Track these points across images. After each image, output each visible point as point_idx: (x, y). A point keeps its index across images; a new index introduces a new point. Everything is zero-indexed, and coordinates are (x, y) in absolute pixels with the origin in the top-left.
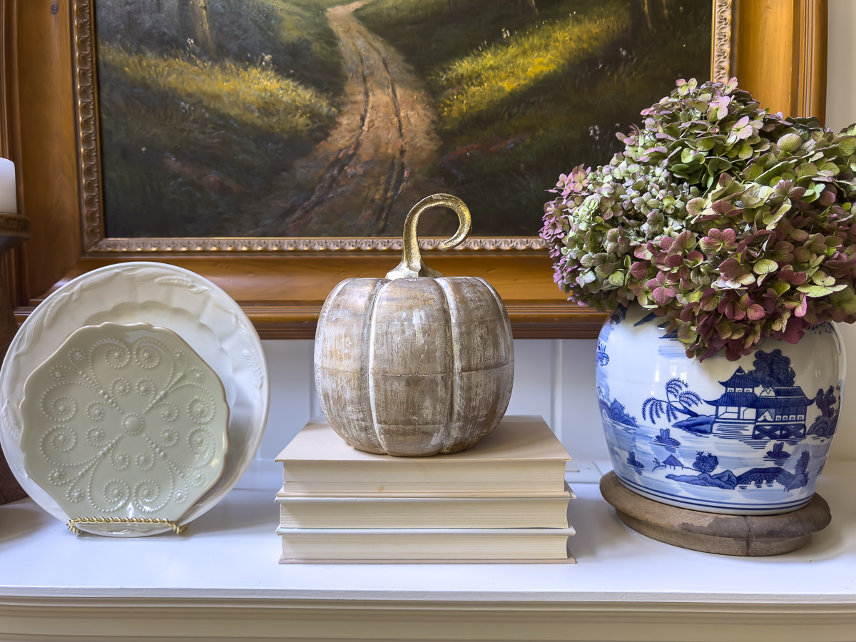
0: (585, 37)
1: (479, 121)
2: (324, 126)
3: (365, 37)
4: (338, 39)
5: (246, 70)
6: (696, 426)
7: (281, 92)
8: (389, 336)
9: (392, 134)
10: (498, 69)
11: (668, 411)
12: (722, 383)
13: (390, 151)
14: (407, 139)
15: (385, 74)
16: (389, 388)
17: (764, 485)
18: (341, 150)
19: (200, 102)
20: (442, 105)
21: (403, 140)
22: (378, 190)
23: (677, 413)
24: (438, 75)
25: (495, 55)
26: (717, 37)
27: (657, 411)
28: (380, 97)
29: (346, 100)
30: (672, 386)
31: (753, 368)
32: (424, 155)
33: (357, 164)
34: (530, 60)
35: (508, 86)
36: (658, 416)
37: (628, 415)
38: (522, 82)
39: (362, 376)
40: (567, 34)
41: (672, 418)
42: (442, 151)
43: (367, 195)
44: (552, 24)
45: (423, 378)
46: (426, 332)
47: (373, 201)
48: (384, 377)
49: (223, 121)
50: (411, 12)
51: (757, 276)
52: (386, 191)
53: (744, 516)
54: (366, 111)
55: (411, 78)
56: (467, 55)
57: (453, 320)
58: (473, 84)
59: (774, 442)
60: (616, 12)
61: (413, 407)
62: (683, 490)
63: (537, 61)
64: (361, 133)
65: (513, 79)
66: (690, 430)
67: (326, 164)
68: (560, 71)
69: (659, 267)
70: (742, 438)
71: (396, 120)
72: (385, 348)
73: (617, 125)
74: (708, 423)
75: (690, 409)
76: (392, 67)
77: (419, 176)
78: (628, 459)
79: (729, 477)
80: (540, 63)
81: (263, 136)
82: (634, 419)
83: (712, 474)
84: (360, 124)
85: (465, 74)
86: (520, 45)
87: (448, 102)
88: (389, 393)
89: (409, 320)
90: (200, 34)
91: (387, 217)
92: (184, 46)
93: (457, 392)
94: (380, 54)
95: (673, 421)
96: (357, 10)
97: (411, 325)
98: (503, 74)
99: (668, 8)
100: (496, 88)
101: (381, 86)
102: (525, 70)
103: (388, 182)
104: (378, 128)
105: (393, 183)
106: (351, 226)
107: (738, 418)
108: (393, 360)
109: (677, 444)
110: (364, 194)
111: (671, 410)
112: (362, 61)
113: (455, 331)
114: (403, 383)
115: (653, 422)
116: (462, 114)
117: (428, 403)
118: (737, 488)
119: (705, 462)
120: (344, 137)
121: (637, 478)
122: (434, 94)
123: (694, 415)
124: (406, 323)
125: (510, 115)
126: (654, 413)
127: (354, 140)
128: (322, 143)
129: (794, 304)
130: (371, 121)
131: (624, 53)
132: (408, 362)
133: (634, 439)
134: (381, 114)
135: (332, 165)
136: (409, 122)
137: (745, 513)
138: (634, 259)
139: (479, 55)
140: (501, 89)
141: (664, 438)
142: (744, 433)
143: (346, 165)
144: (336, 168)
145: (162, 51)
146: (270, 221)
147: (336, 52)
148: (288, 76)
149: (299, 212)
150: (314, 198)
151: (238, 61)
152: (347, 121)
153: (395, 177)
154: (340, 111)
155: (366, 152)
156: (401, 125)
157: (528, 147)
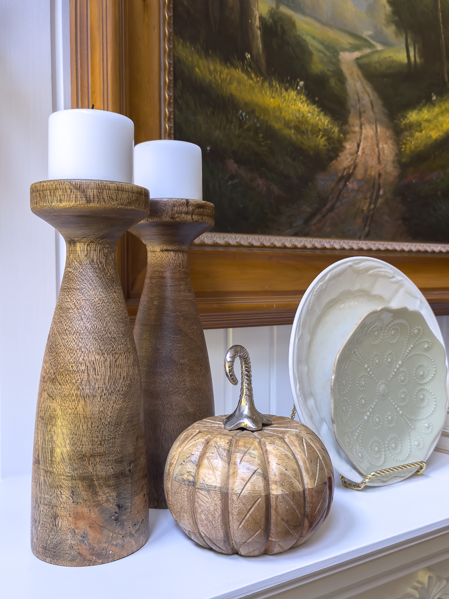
2: (336, 148)
3: (361, 82)
4: (346, 79)
5: (286, 90)
7: (309, 115)
9: (375, 160)
10: (429, 122)
13: (373, 173)
14: (383, 166)
15: (371, 113)
18: (345, 169)
19: (253, 112)
20: (401, 143)
21: (380, 166)
22: (366, 203)
24: (400, 120)
25: (429, 111)
28: (368, 131)
29: (349, 129)
32: (391, 179)
33: (354, 181)
34: (445, 119)
35: (435, 135)
38: (440, 134)
42: (401, 176)
43: (359, 207)
47: (362, 211)
49: (270, 133)
50: (387, 68)
52: (370, 204)
54: (360, 140)
55: (385, 119)
56: (415, 108)
58: (417, 130)
64: (357, 157)
65: (436, 130)
67: (336, 179)
71: (376, 150)
76: (376, 109)
77: (388, 195)
81: (297, 151)
84: (357, 150)
85: (413, 122)
86: (441, 107)
87: (405, 141)
90: (255, 51)
91: (370, 225)
92: (242, 59)
94: (369, 97)
96: (357, 59)
98: (432, 126)
100: (428, 135)
101: (370, 122)
102: (442, 125)
103: (371, 198)
104: (367, 154)
105: (374, 197)
106: (350, 230)
110: (358, 205)
112: (359, 100)
116: (411, 152)
120: (347, 159)
122: (398, 132)
125: (434, 156)
127: (352, 162)
128: (334, 161)
130: (363, 149)
134: (369, 144)
135: (340, 180)
136: (384, 152)
139: (420, 110)
140: (430, 137)
143: (348, 181)
144: (342, 183)
145: (227, 60)
146: (300, 222)
147: (344, 90)
148: (314, 102)
149: (318, 217)
150: (328, 206)
151: (281, 81)
152: (349, 146)
153: (375, 194)
154: (345, 138)
155: (359, 173)
156: (379, 154)
157: (442, 180)
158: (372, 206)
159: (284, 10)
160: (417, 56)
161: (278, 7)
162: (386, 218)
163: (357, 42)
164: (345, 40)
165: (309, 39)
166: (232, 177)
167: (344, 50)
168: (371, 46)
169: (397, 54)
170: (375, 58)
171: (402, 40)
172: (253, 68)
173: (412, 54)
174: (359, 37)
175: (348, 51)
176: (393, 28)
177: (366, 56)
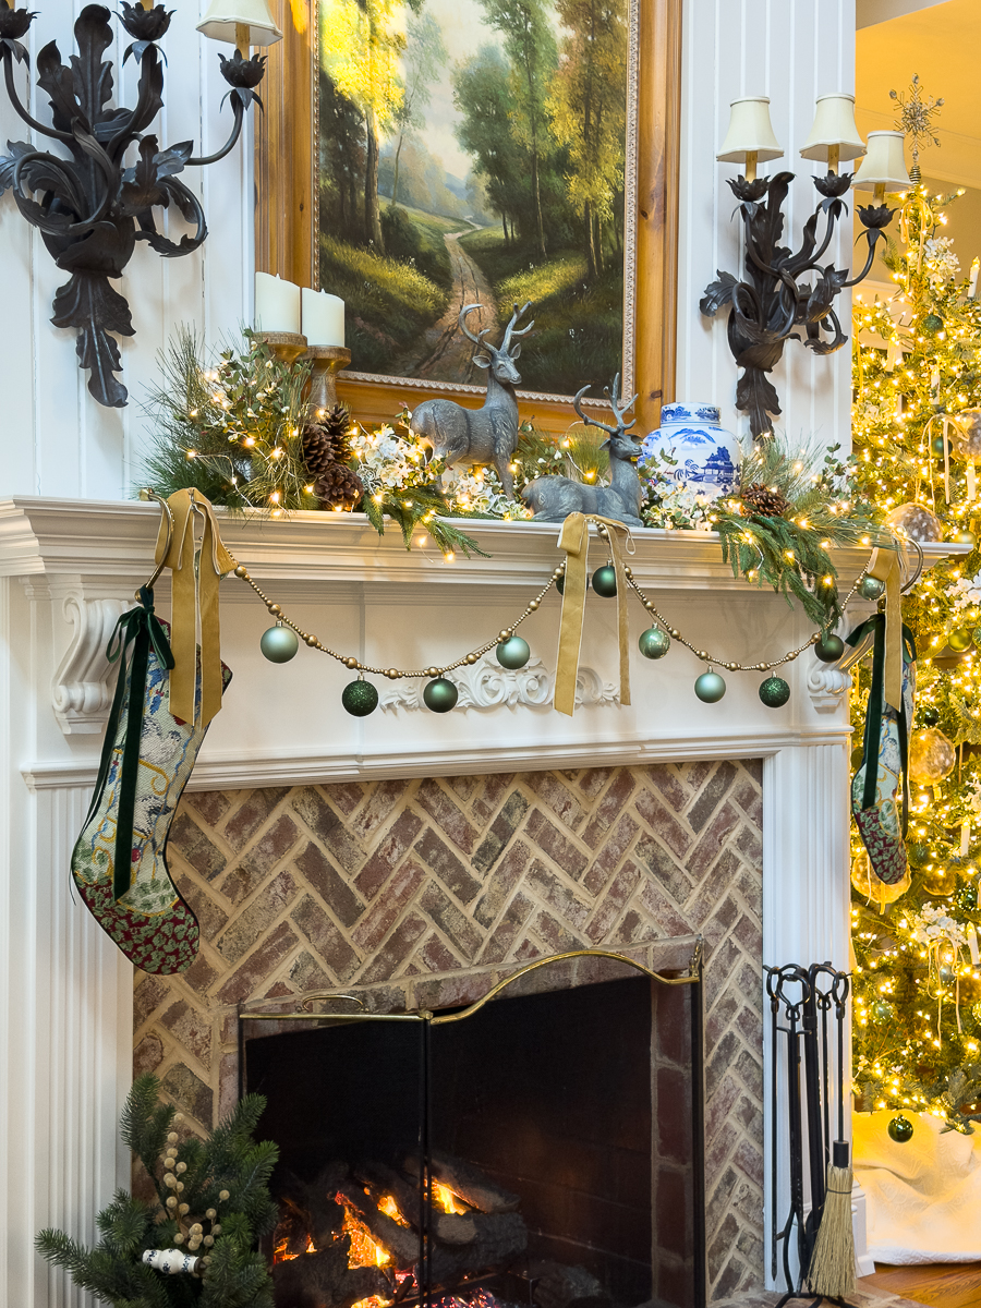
0: (568, 275)
2: (441, 309)
3: (463, 256)
4: (450, 255)
5: (401, 265)
7: (420, 284)
9: (476, 320)
10: (527, 287)
15: (473, 281)
18: (449, 326)
19: (375, 282)
20: (500, 305)
21: (481, 324)
24: (499, 286)
25: (526, 278)
28: (470, 295)
29: (453, 294)
32: (491, 336)
33: (458, 337)
34: (543, 285)
38: (539, 298)
40: (560, 272)
44: (553, 264)
49: (388, 298)
50: (486, 244)
55: (485, 285)
56: (513, 276)
58: (516, 295)
60: (582, 263)
63: (546, 285)
65: (534, 295)
67: (442, 334)
68: (556, 294)
73: (583, 330)
76: (477, 278)
80: (547, 287)
81: (409, 312)
85: (512, 288)
86: (538, 274)
87: (503, 304)
90: (376, 238)
91: (472, 373)
92: (367, 244)
94: (471, 268)
96: (459, 238)
98: (530, 291)
99: (604, 265)
101: (471, 289)
102: (540, 290)
106: (454, 376)
110: (461, 356)
112: (461, 270)
120: (451, 318)
122: (497, 297)
128: (440, 320)
131: (585, 287)
135: (445, 335)
136: (485, 313)
139: (518, 277)
143: (452, 336)
144: (447, 337)
145: (356, 246)
146: (412, 367)
147: (448, 263)
148: (423, 274)
149: (427, 363)
150: (435, 356)
151: (397, 259)
152: (453, 308)
154: (449, 301)
156: (481, 315)
157: (541, 337)
159: (398, 205)
160: (514, 232)
161: (394, 204)
163: (459, 225)
164: (449, 224)
165: (418, 226)
166: (360, 331)
167: (447, 232)
168: (471, 227)
169: (496, 232)
170: (476, 236)
171: (501, 220)
172: (377, 250)
173: (509, 231)
174: (461, 221)
175: (451, 232)
176: (492, 210)
177: (467, 236)
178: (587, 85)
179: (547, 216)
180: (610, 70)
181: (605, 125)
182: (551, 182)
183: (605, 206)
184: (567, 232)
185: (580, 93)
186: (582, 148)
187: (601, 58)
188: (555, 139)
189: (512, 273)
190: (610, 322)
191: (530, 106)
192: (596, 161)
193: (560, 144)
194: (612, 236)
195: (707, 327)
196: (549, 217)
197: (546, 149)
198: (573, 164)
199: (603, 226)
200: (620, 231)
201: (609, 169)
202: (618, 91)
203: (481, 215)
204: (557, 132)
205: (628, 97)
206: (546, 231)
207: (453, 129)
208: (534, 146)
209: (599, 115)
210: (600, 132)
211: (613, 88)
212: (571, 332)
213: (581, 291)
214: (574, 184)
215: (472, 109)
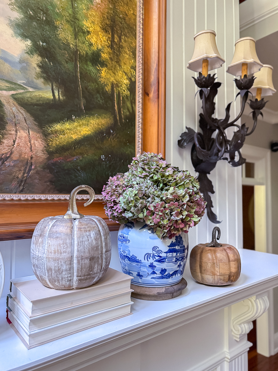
0: (100, 124)
1: (63, 149)
3: (17, 107)
4: (4, 105)
6: (161, 260)
8: (83, 242)
9: (28, 150)
10: (70, 130)
11: (153, 256)
12: (168, 246)
13: (26, 157)
14: (34, 153)
15: (25, 124)
16: (83, 263)
17: (176, 275)
18: (3, 154)
20: (49, 141)
21: (32, 153)
22: (20, 173)
23: (156, 257)
24: (47, 128)
25: (70, 124)
26: (137, 132)
27: (149, 257)
28: (22, 134)
29: (6, 132)
30: (154, 248)
31: (175, 241)
32: (41, 160)
33: (11, 161)
34: (82, 129)
35: (74, 137)
36: (150, 258)
37: (138, 260)
38: (79, 136)
39: (72, 259)
40: (94, 122)
41: (154, 259)
42: (49, 159)
43: (15, 175)
44: (90, 117)
45: (95, 257)
46: (96, 239)
47: (18, 177)
48: (81, 259)
50: (37, 101)
51: (183, 215)
52: (24, 174)
53: (172, 286)
54: (16, 139)
55: (36, 128)
56: (59, 123)
57: (102, 234)
58: (61, 134)
59: (180, 262)
60: (109, 117)
61: (91, 268)
62: (156, 282)
63: (84, 129)
64: (13, 148)
65: (76, 134)
66: (159, 262)
68: (92, 134)
69: (155, 212)
70: (172, 262)
71: (29, 144)
72: (82, 247)
73: (110, 156)
74: (164, 259)
75: (159, 255)
76: (28, 122)
77: (39, 168)
78: (137, 275)
79: (169, 275)
80: (85, 130)
82: (141, 260)
83: (165, 275)
84: (13, 144)
85: (58, 130)
86: (79, 122)
87: (51, 140)
88: (83, 264)
89: (90, 235)
91: (24, 185)
93: (104, 260)
94: (23, 116)
95: (154, 260)
96: (13, 94)
97: (91, 237)
98: (72, 132)
99: (124, 119)
100: (70, 137)
101: (23, 129)
102: (80, 132)
103: (25, 170)
104: (21, 146)
105: (27, 170)
106: (7, 189)
107: (172, 256)
108: (85, 251)
109: (156, 267)
110: (14, 175)
111: (154, 256)
112: (15, 117)
113: (103, 238)
114: (89, 260)
115: (148, 261)
116: (57, 146)
117: (96, 266)
118: (171, 278)
119: (163, 271)
120: (5, 149)
121: (140, 281)
122: (46, 135)
123: (161, 257)
124: (89, 237)
125: (75, 148)
126: (148, 258)
127: (10, 150)
129: (190, 223)
130: (18, 143)
131: (112, 131)
132: (90, 252)
133: (140, 268)
134: (23, 141)
136: (35, 145)
137: (172, 285)
138: (147, 209)
139: (64, 123)
140: (71, 138)
141: (152, 266)
142: (173, 260)
143: (6, 161)
147: (2, 111)
152: (6, 142)
153: (28, 168)
154: (3, 137)
155: (15, 156)
156: (31, 147)
157: (81, 161)
158: (25, 175)
160: (60, 95)
162: (36, 181)
163: (13, 86)
164: (3, 84)
167: (2, 90)
168: (24, 88)
169: (45, 94)
170: (28, 95)
171: (49, 87)
173: (56, 94)
174: (15, 84)
175: (5, 90)
176: (42, 80)
177: (20, 94)
178: (113, 20)
179: (85, 89)
180: (127, 15)
181: (124, 44)
182: (88, 69)
183: (124, 87)
184: (99, 99)
185: (108, 23)
186: (110, 54)
187: (121, 7)
188: (91, 45)
189: (57, 121)
190: (128, 151)
191: (73, 21)
192: (118, 62)
193: (95, 48)
194: (129, 104)
195: (181, 154)
196: (86, 89)
197: (84, 49)
198: (104, 61)
199: (123, 98)
200: (133, 102)
201: (126, 68)
202: (132, 28)
203: (33, 82)
204: (93, 41)
205: (137, 32)
206: (84, 97)
207: (8, 22)
208: (76, 46)
209: (120, 38)
210: (120, 47)
211: (128, 25)
212: (103, 157)
213: (109, 133)
214: (104, 72)
215: (25, 13)
